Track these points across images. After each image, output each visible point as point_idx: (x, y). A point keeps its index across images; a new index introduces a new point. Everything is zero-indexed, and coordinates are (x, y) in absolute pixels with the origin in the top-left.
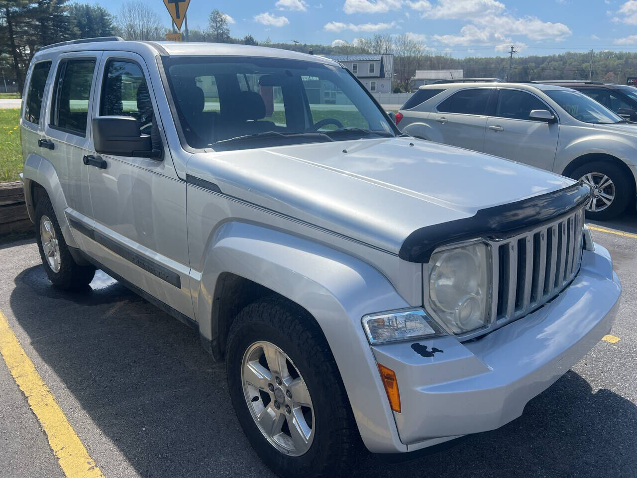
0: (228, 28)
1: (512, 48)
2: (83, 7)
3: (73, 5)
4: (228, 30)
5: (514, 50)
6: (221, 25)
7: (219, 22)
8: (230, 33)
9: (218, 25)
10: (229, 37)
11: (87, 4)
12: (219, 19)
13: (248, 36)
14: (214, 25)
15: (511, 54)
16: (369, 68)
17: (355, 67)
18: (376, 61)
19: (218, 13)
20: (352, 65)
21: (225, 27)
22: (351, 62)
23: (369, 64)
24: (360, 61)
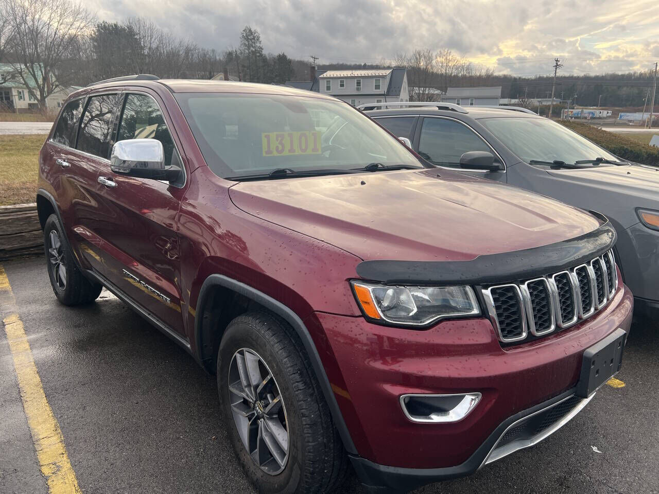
0: (261, 46)
3: (101, 24)
4: (261, 48)
6: (254, 43)
7: (251, 40)
8: (263, 51)
9: (251, 43)
12: (252, 37)
13: (281, 54)
14: (247, 43)
15: (556, 69)
16: (374, 84)
17: (359, 84)
18: (383, 77)
19: (250, 30)
20: (356, 81)
21: (258, 44)
22: (354, 77)
23: (374, 80)
24: (364, 77)
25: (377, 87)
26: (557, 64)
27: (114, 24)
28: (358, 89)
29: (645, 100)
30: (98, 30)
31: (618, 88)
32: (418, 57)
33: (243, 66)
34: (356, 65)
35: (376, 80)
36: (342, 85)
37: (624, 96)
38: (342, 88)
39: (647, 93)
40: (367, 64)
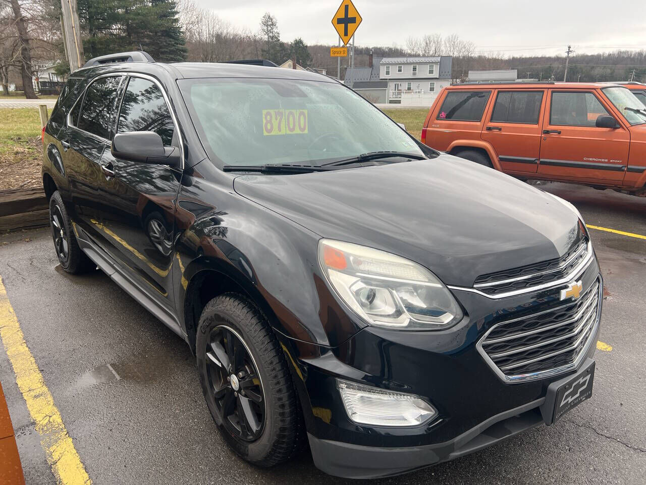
1: (569, 47)
4: (278, 34)
5: (571, 50)
6: (272, 29)
7: (270, 25)
8: (279, 36)
9: (269, 28)
10: (279, 40)
12: (270, 23)
13: (298, 39)
14: (265, 28)
16: (428, 70)
17: (415, 69)
18: (436, 63)
19: (269, 17)
20: (412, 67)
21: (276, 30)
22: (411, 64)
23: (428, 66)
24: (420, 63)
25: (431, 72)
26: (569, 50)
28: (414, 74)
31: (592, 69)
33: (263, 51)
35: (430, 66)
36: (400, 71)
38: (400, 73)
39: (632, 75)
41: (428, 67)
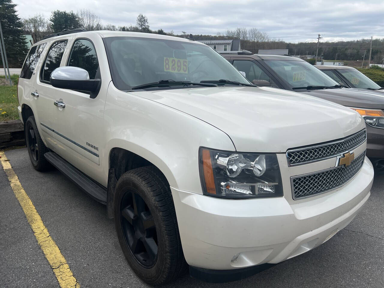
1: (319, 35)
2: (62, 13)
3: (56, 12)
4: (148, 26)
11: (64, 11)
12: (143, 20)
13: (160, 30)
14: (140, 23)
15: (319, 40)
16: (224, 48)
17: (215, 48)
18: (228, 44)
19: (142, 16)
20: (213, 47)
21: (147, 24)
22: (212, 44)
23: (224, 45)
24: (218, 44)
25: (225, 50)
26: (319, 37)
27: (64, 12)
29: (363, 56)
30: (54, 16)
32: (239, 32)
34: (196, 35)
35: (225, 46)
37: (349, 54)
39: (364, 53)
40: (202, 35)
41: (223, 47)
